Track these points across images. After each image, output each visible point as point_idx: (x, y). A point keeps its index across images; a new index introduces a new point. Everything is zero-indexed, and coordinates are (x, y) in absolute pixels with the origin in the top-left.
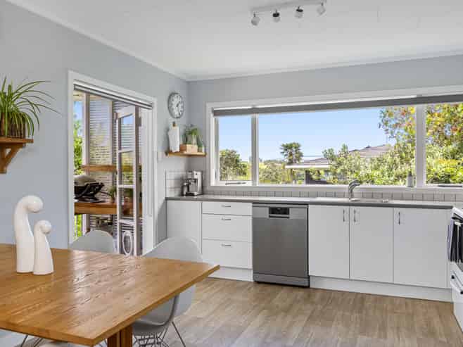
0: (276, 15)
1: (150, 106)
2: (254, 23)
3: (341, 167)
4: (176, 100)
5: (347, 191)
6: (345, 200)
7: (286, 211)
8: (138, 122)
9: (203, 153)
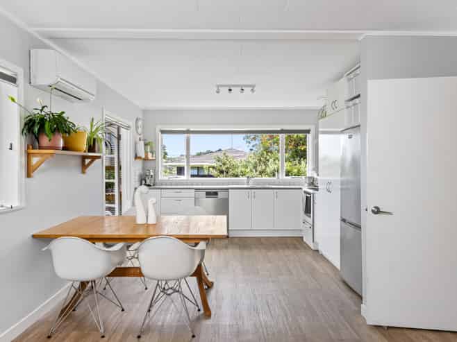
0: (230, 90)
1: (128, 128)
2: (218, 92)
3: (226, 166)
4: (140, 123)
5: (245, 181)
6: (245, 186)
7: (216, 194)
8: (119, 138)
9: (154, 158)
